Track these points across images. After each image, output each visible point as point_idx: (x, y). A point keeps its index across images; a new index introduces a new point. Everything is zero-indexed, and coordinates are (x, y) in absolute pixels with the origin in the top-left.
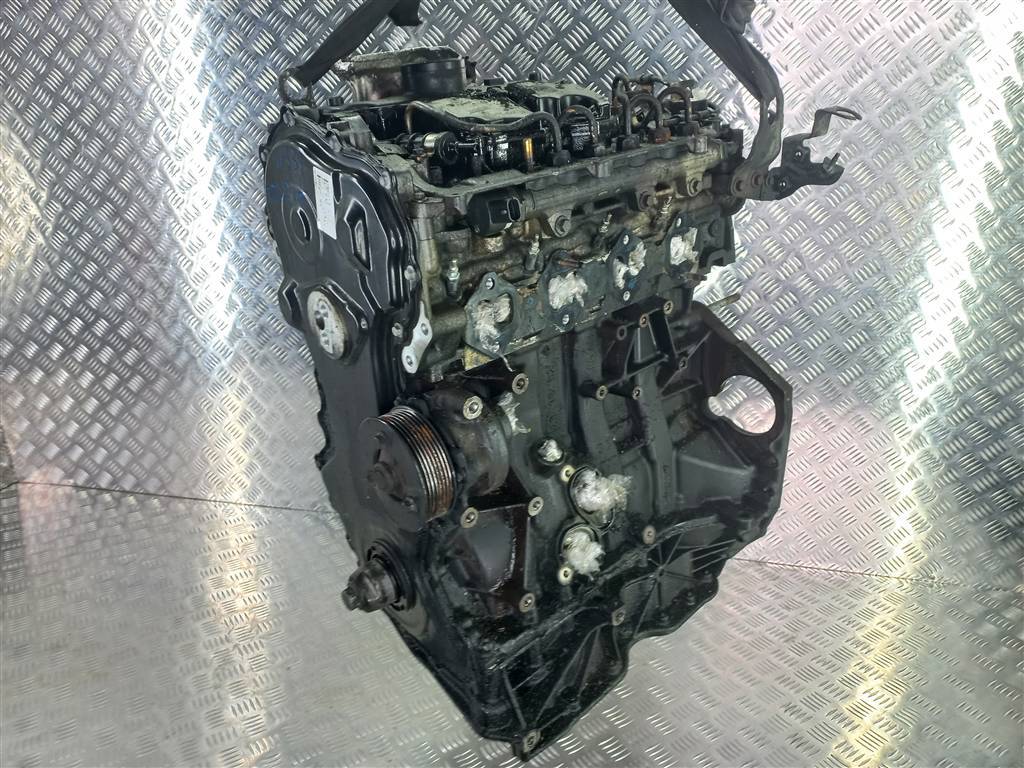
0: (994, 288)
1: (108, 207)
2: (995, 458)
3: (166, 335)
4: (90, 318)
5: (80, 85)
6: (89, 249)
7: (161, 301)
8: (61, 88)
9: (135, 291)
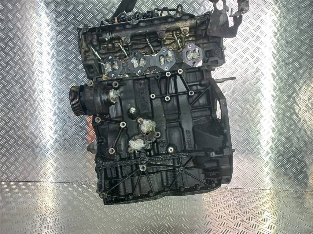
0: (280, 96)
2: (290, 147)
4: (7, 120)
5: (15, 51)
6: (11, 98)
7: (32, 113)
8: (9, 51)
9: (24, 111)
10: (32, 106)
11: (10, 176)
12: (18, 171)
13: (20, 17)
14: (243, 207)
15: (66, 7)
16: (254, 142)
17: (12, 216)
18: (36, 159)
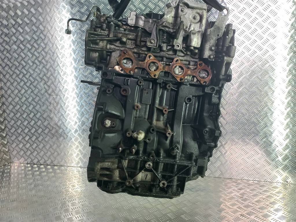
1: (43, 82)
3: (56, 116)
4: (36, 112)
5: (39, 51)
6: (37, 93)
7: (55, 106)
8: (34, 52)
9: (48, 104)
10: (54, 100)
11: (40, 160)
12: (46, 156)
13: (42, 20)
14: (245, 200)
15: (80, 8)
16: (260, 135)
17: (40, 198)
18: (60, 146)
